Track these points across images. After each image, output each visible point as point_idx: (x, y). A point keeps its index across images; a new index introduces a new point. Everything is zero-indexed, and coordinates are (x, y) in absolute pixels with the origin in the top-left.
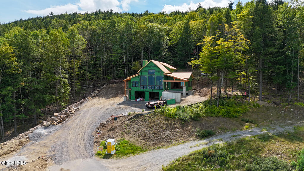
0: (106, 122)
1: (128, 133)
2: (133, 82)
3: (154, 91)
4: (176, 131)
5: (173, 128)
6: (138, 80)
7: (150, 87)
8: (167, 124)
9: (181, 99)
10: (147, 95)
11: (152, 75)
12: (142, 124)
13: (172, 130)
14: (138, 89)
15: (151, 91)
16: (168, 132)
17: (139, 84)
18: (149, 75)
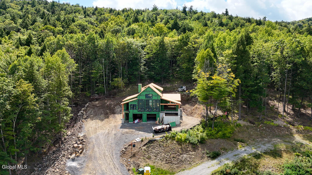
0: (125, 149)
1: (149, 158)
2: (131, 105)
3: (151, 113)
4: (191, 154)
5: (187, 152)
6: (136, 103)
7: (148, 109)
8: (181, 148)
9: (180, 122)
10: (145, 117)
11: (150, 99)
12: (158, 149)
13: (187, 153)
14: (136, 112)
15: (148, 113)
16: (185, 156)
17: (137, 107)
18: (147, 99)
